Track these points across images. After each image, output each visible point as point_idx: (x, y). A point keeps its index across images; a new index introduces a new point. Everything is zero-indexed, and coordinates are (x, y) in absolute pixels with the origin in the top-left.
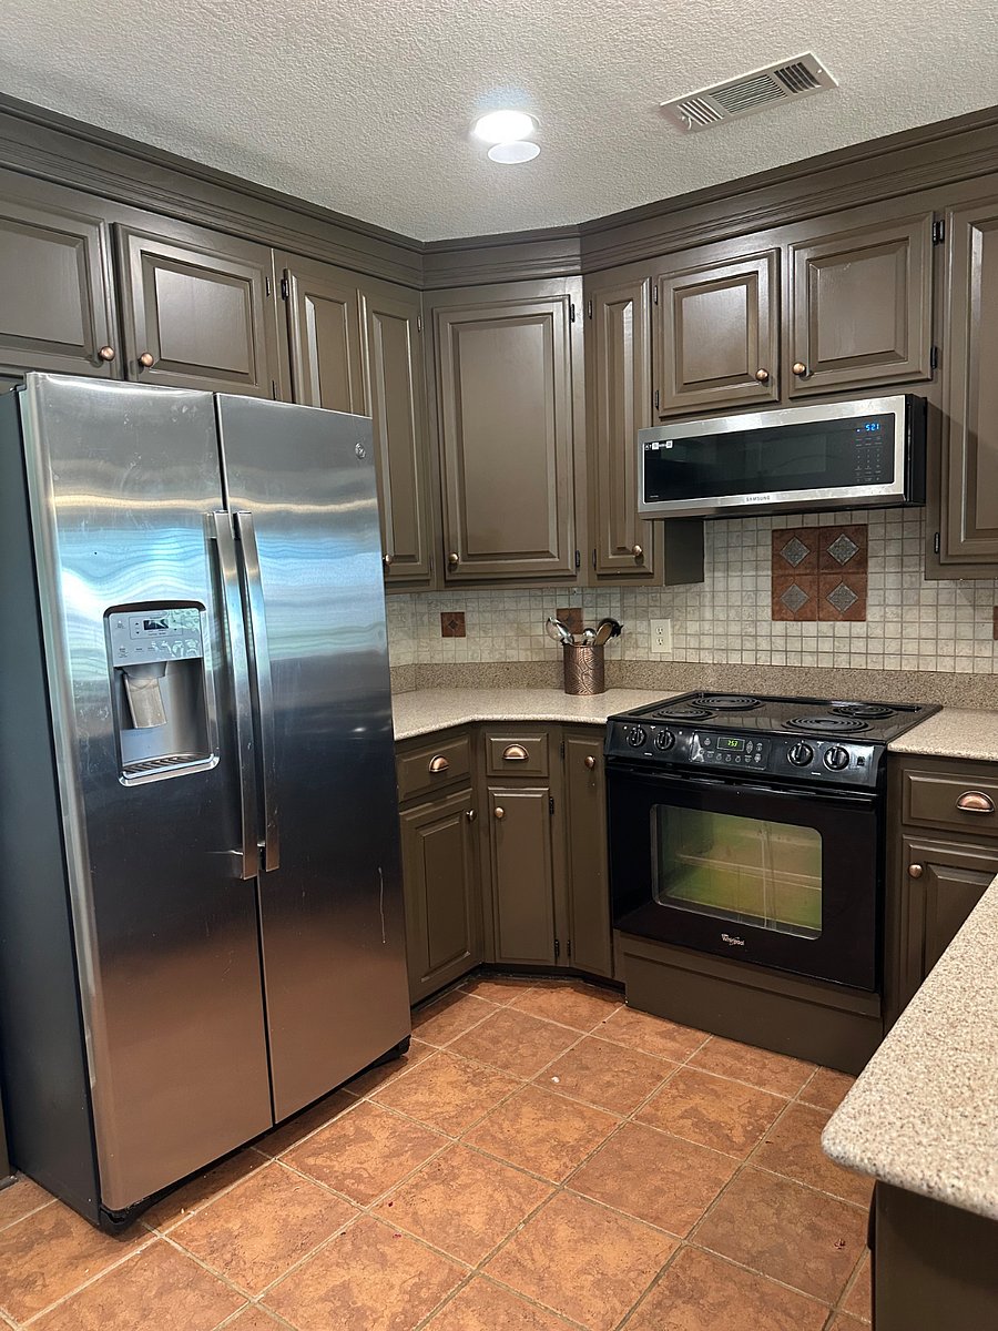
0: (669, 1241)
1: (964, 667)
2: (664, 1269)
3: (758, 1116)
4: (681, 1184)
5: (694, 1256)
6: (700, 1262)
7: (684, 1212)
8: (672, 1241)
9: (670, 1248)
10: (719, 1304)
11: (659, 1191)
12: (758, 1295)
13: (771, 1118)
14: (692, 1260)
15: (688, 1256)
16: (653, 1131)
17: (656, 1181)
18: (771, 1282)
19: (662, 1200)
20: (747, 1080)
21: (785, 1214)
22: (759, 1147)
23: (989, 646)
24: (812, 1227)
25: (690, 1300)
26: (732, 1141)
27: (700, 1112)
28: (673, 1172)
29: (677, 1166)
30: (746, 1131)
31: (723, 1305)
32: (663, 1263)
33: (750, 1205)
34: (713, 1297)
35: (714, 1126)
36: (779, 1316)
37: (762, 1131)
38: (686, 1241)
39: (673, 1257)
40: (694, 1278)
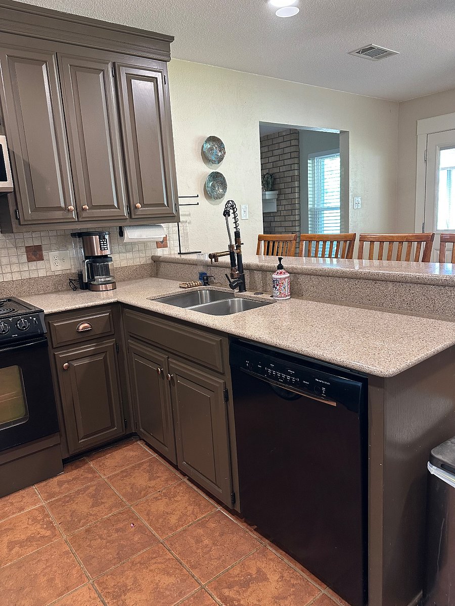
0: (85, 588)
1: (16, 277)
2: (100, 596)
3: (41, 520)
4: (54, 569)
5: (101, 581)
6: (106, 580)
7: (73, 575)
8: (86, 587)
9: (90, 589)
10: (135, 581)
11: (51, 580)
12: (139, 565)
13: (47, 515)
14: (103, 582)
15: (100, 584)
16: (7, 567)
17: (43, 580)
18: (136, 557)
19: (57, 581)
20: (14, 513)
21: (104, 536)
22: (60, 529)
23: (26, 265)
24: (117, 531)
25: (125, 593)
26: (47, 537)
27: (15, 541)
28: (44, 569)
29: (41, 566)
30: (45, 529)
31: (135, 580)
32: (96, 596)
33: (89, 546)
34: (129, 582)
35: (30, 539)
36: (153, 561)
37: (51, 522)
38: (90, 581)
39: (96, 591)
40: (114, 585)
